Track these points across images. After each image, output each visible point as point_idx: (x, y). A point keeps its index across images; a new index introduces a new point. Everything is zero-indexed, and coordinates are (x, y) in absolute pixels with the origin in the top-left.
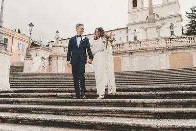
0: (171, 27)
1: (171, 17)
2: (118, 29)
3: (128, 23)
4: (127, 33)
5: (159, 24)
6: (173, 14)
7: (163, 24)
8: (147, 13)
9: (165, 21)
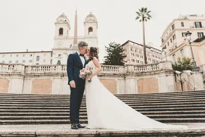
3: (53, 48)
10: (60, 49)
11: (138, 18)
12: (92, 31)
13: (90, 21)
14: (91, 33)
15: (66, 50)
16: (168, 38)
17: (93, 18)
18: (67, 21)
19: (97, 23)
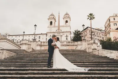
0: (67, 36)
1: (67, 32)
2: (42, 34)
3: (47, 32)
4: (47, 36)
5: (61, 34)
6: (68, 31)
7: (63, 35)
8: (57, 28)
9: (64, 33)
10: (51, 33)
11: (88, 18)
12: (67, 22)
13: (67, 17)
14: (67, 23)
15: (54, 33)
16: (107, 26)
17: (68, 16)
18: (54, 18)
19: (70, 18)
